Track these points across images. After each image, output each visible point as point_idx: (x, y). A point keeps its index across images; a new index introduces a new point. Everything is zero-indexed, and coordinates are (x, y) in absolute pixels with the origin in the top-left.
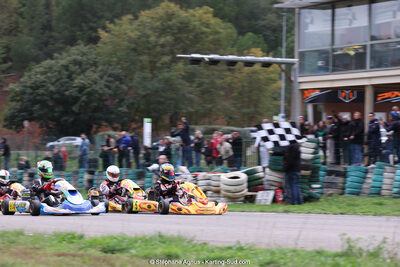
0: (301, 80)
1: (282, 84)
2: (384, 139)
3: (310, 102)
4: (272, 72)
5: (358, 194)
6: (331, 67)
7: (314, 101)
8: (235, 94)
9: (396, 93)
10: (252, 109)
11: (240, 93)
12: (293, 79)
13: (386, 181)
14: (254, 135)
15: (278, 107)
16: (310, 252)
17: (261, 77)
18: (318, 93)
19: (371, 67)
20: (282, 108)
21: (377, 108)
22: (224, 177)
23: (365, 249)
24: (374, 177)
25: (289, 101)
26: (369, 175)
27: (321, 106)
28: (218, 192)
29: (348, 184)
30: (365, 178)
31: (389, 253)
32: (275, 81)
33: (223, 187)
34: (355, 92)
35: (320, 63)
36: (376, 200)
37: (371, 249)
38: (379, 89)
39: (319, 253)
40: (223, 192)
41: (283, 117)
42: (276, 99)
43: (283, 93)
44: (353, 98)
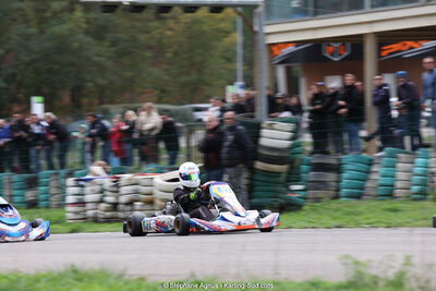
0: (268, 29)
1: (238, 38)
2: (395, 113)
3: (281, 63)
4: (222, 20)
5: (358, 196)
6: (311, 9)
7: (286, 60)
8: (169, 55)
9: (410, 43)
11: (176, 54)
12: (256, 28)
13: (401, 175)
14: (199, 115)
15: (234, 71)
16: (300, 285)
17: (206, 27)
18: (291, 48)
19: (373, 6)
20: (240, 74)
21: (384, 67)
22: (160, 179)
23: (382, 275)
24: (383, 170)
25: (250, 63)
26: (374, 168)
27: (297, 68)
28: (150, 202)
29: (344, 182)
30: (368, 172)
31: (418, 279)
32: (227, 33)
33: (158, 194)
34: (348, 45)
35: (295, 4)
36: (387, 204)
37: (391, 274)
38: (384, 39)
39: (315, 284)
40: (158, 202)
41: (242, 87)
42: (230, 60)
43: (240, 50)
44: (345, 54)
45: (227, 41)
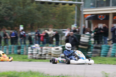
0: (84, 10)
1: (75, 12)
3: (87, 20)
4: (72, 7)
5: (106, 56)
6: (96, 5)
7: (88, 19)
8: (57, 16)
10: (63, 22)
11: (59, 16)
12: (81, 10)
14: (64, 32)
15: (74, 21)
17: (67, 9)
19: (112, 6)
20: (76, 22)
21: (114, 22)
22: (53, 49)
24: (113, 49)
25: (79, 19)
27: (91, 21)
28: (50, 55)
29: (102, 52)
30: (109, 50)
32: (72, 11)
33: (53, 53)
34: (105, 16)
35: (92, 4)
36: (114, 58)
38: (115, 14)
40: (53, 55)
41: (76, 25)
42: (73, 18)
43: (76, 16)
44: (104, 18)
45: (72, 13)
